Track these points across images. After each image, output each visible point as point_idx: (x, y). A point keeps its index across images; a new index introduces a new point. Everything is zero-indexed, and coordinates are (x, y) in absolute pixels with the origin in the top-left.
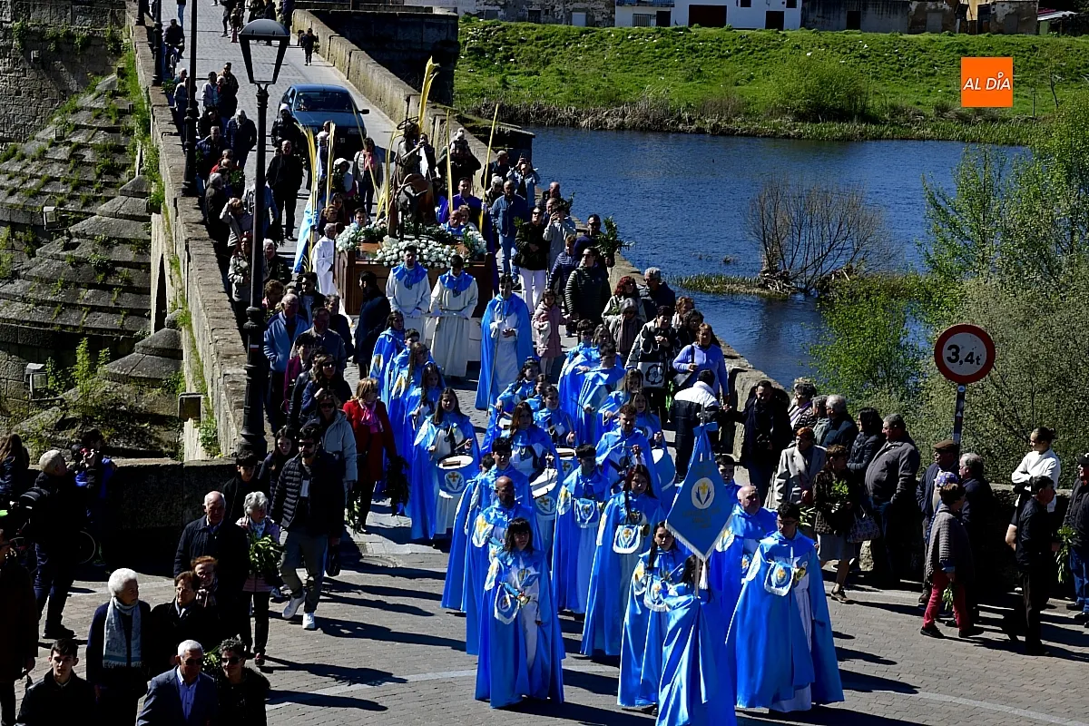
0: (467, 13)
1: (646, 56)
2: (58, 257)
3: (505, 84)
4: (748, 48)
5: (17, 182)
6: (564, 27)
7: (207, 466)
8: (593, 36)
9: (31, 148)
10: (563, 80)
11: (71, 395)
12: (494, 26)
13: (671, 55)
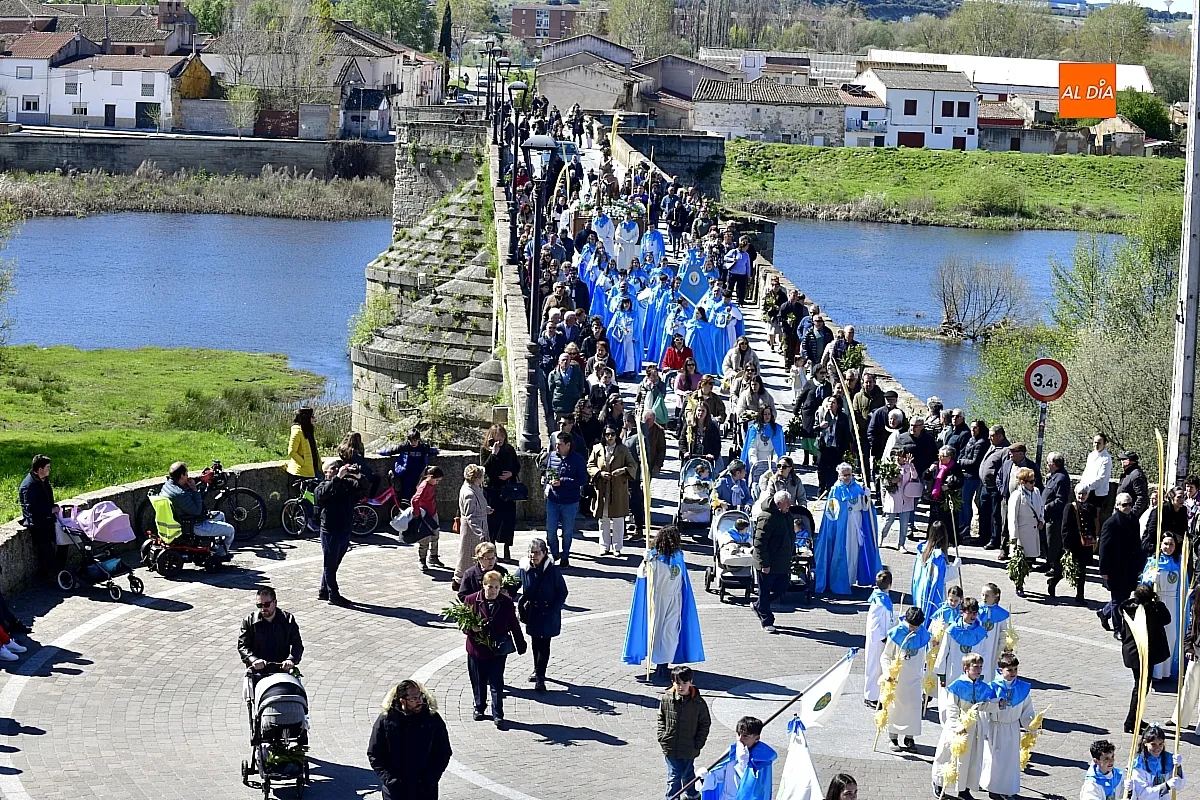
0: (737, 137)
1: (866, 168)
2: (427, 309)
3: (764, 187)
4: (939, 163)
6: (807, 146)
8: (828, 153)
9: (415, 232)
10: (806, 185)
11: (425, 407)
12: (758, 146)
13: (884, 167)
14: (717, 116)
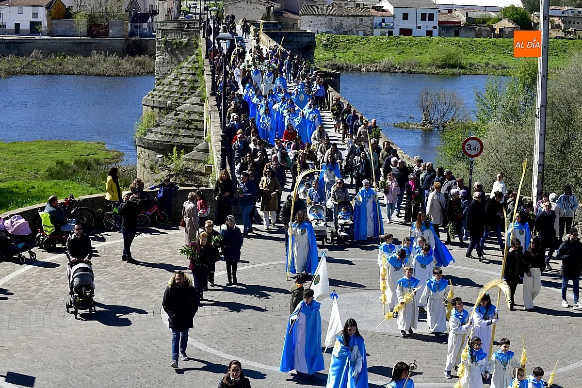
0: (322, 32)
1: (384, 46)
2: (172, 119)
3: (335, 56)
5: (161, 93)
6: (356, 36)
8: (366, 39)
9: (166, 81)
10: (356, 55)
11: (172, 166)
12: (331, 36)
13: (393, 46)
14: (311, 22)
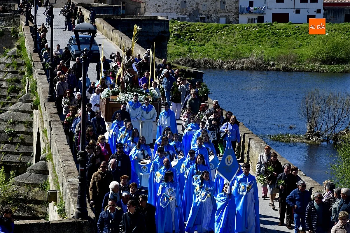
0: (172, 19)
1: (253, 36)
3: (190, 50)
4: (299, 32)
6: (216, 24)
7: (61, 223)
8: (229, 28)
10: (216, 48)
12: (185, 24)
13: (264, 36)
